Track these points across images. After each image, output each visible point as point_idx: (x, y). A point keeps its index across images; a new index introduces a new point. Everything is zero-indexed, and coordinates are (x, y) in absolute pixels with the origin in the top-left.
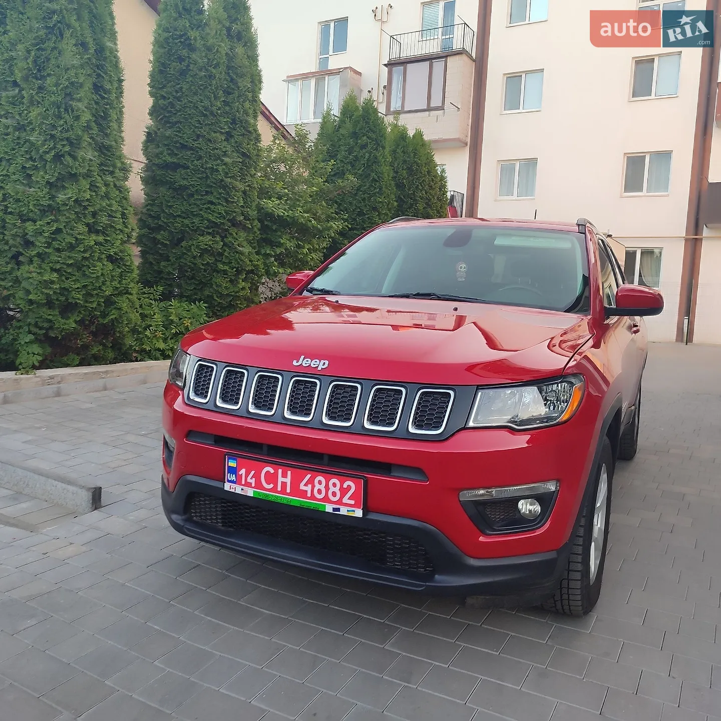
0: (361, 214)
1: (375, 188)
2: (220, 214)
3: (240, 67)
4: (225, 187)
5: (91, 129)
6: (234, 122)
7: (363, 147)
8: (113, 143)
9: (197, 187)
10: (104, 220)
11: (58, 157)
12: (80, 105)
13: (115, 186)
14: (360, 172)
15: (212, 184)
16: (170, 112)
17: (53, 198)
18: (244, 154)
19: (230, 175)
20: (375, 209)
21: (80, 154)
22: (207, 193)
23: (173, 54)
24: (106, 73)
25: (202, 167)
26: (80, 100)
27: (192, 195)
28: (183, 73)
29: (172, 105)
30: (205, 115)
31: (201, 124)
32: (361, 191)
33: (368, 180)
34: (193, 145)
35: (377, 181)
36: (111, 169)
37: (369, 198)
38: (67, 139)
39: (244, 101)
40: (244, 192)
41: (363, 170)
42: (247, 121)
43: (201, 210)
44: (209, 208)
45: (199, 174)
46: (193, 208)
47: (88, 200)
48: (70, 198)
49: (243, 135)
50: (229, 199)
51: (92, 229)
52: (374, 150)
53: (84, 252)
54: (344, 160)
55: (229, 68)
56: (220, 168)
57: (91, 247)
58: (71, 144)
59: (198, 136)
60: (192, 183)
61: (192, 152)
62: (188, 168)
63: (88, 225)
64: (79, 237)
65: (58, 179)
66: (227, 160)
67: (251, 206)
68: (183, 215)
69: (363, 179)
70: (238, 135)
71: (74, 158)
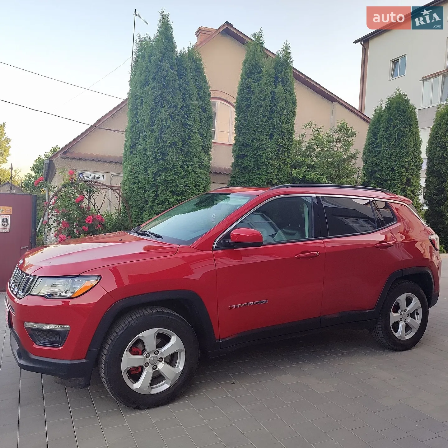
0: (393, 170)
1: (403, 153)
2: (263, 180)
3: (279, 97)
4: (266, 165)
5: (177, 145)
6: (274, 128)
7: (395, 127)
8: (194, 150)
9: (252, 166)
10: (181, 188)
11: (157, 161)
12: (167, 136)
13: (193, 171)
14: (392, 143)
15: (259, 164)
16: (241, 128)
17: (155, 180)
18: (280, 145)
19: (269, 158)
20: (403, 166)
21: (168, 158)
22: (258, 169)
23: (244, 98)
24: (190, 117)
25: (256, 155)
26: (168, 133)
27: (249, 171)
28: (248, 106)
29: (242, 124)
30: (258, 127)
31: (255, 132)
32: (394, 155)
33: (398, 148)
34: (251, 144)
35: (405, 148)
36: (191, 163)
37: (399, 160)
38: (161, 152)
39: (281, 116)
40: (280, 166)
41: (395, 142)
42: (281, 127)
43: (254, 178)
44: (258, 177)
45: (254, 159)
46: (250, 178)
47: (173, 180)
48: (162, 179)
49: (279, 135)
50: (268, 172)
51: (174, 193)
52: (403, 128)
53: (169, 204)
54: (382, 137)
55: (273, 99)
56: (264, 155)
57: (173, 202)
58: (163, 154)
59: (254, 139)
60: (250, 164)
61: (251, 147)
62: (247, 156)
63: (172, 192)
64: (166, 197)
65: (158, 171)
66: (268, 150)
67: (284, 174)
68: (246, 182)
69: (395, 148)
70: (277, 135)
71: (165, 161)
